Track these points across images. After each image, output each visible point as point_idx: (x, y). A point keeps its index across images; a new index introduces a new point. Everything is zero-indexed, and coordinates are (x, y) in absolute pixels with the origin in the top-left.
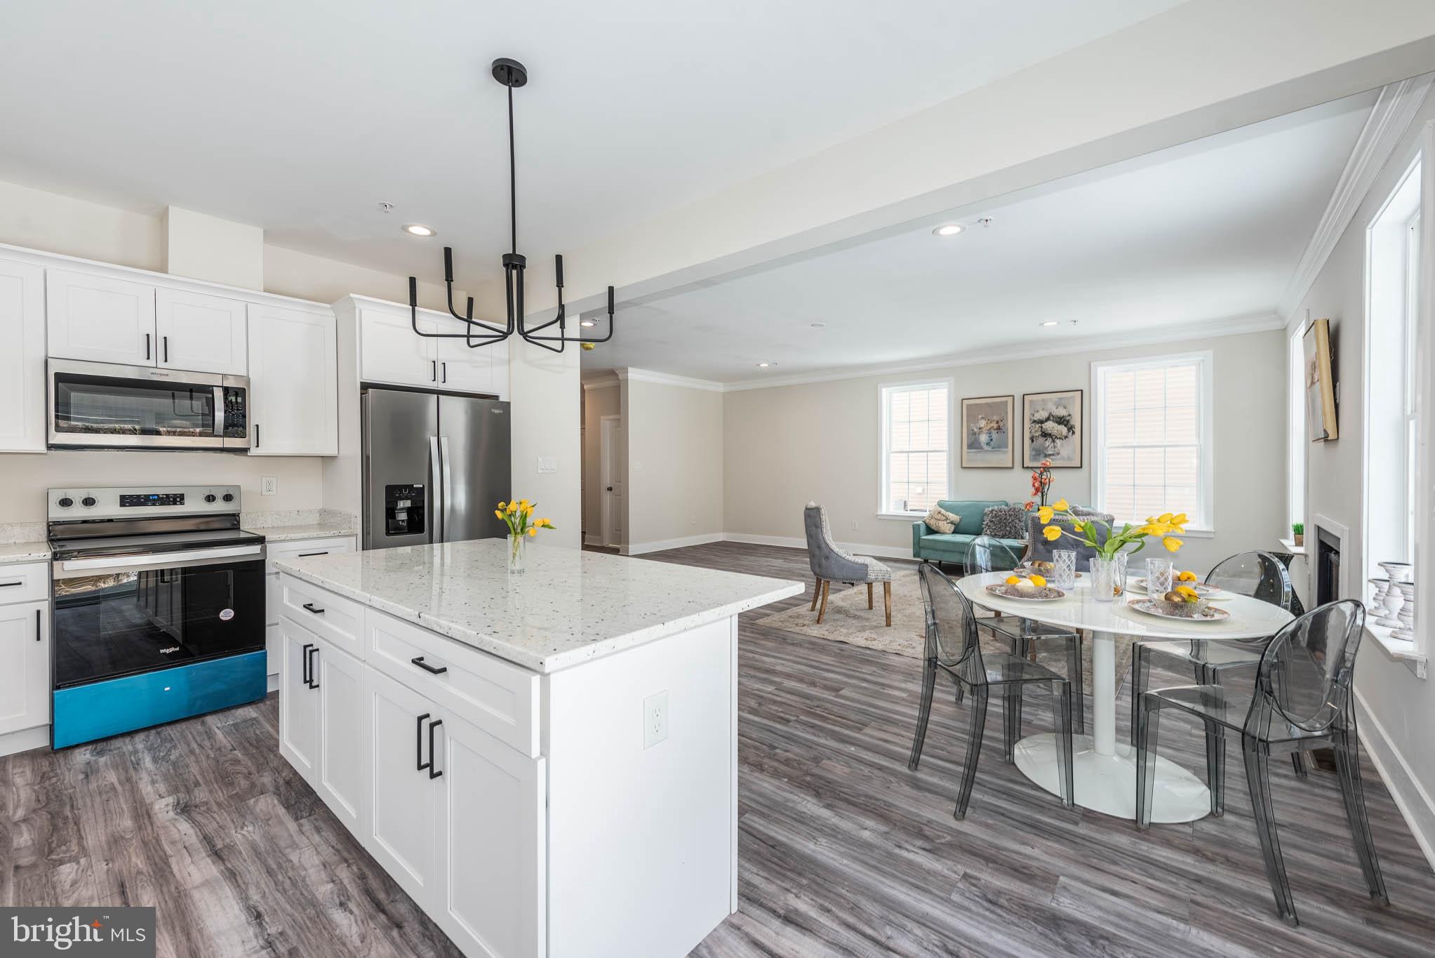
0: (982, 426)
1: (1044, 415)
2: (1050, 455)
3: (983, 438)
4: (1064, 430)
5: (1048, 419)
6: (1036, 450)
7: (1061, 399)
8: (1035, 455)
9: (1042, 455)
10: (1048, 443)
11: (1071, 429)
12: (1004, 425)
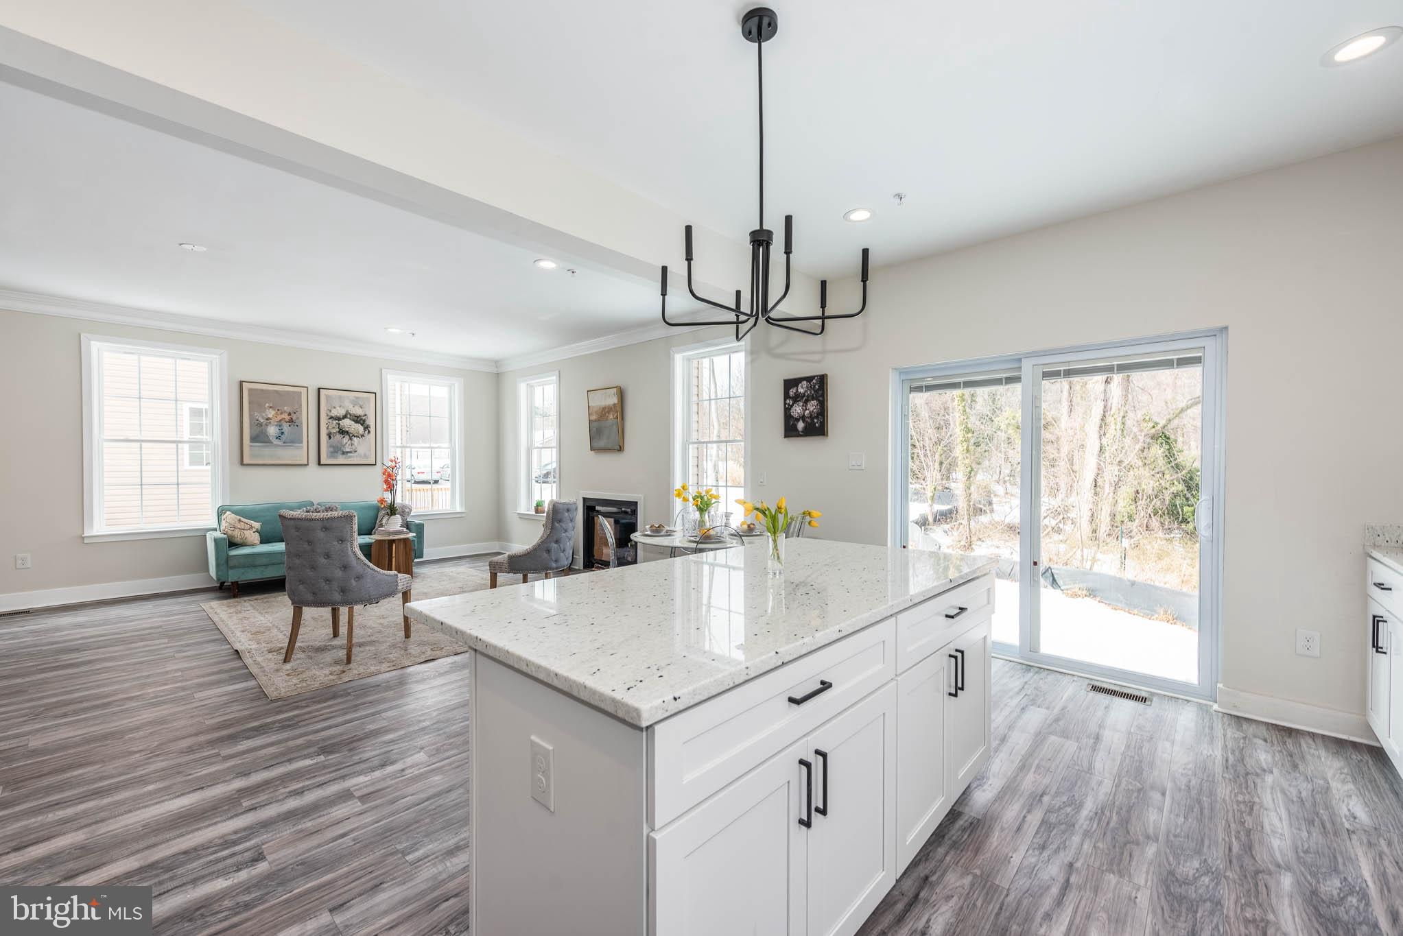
0: (270, 416)
1: (342, 412)
2: (348, 452)
3: (272, 430)
4: (360, 428)
5: (345, 417)
6: (333, 447)
7: (357, 398)
8: (332, 452)
9: (340, 452)
10: (346, 439)
11: (367, 428)
12: (298, 418)
